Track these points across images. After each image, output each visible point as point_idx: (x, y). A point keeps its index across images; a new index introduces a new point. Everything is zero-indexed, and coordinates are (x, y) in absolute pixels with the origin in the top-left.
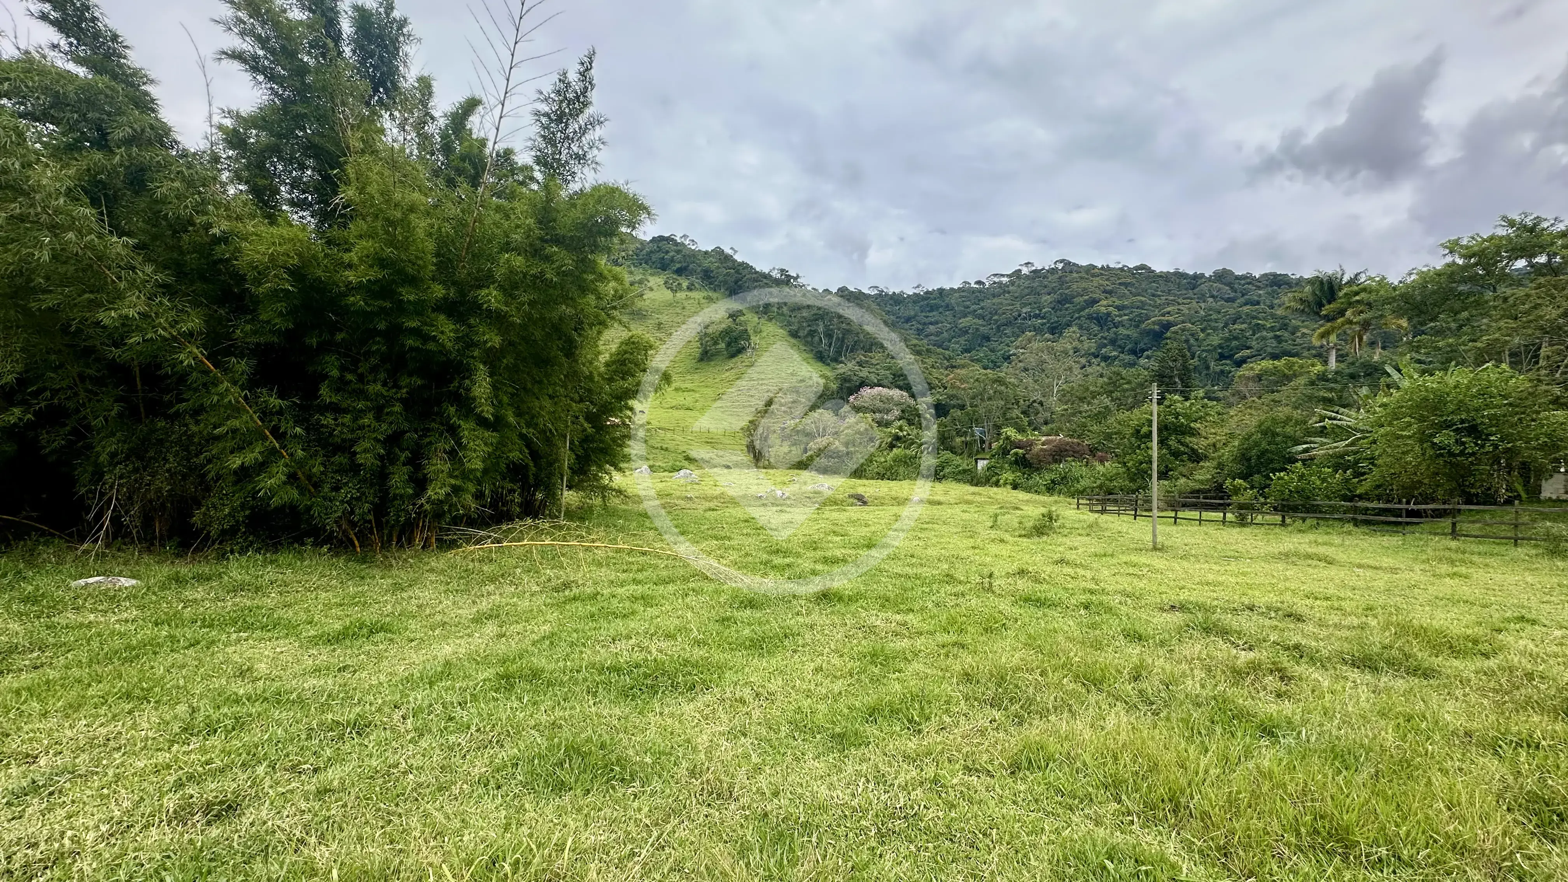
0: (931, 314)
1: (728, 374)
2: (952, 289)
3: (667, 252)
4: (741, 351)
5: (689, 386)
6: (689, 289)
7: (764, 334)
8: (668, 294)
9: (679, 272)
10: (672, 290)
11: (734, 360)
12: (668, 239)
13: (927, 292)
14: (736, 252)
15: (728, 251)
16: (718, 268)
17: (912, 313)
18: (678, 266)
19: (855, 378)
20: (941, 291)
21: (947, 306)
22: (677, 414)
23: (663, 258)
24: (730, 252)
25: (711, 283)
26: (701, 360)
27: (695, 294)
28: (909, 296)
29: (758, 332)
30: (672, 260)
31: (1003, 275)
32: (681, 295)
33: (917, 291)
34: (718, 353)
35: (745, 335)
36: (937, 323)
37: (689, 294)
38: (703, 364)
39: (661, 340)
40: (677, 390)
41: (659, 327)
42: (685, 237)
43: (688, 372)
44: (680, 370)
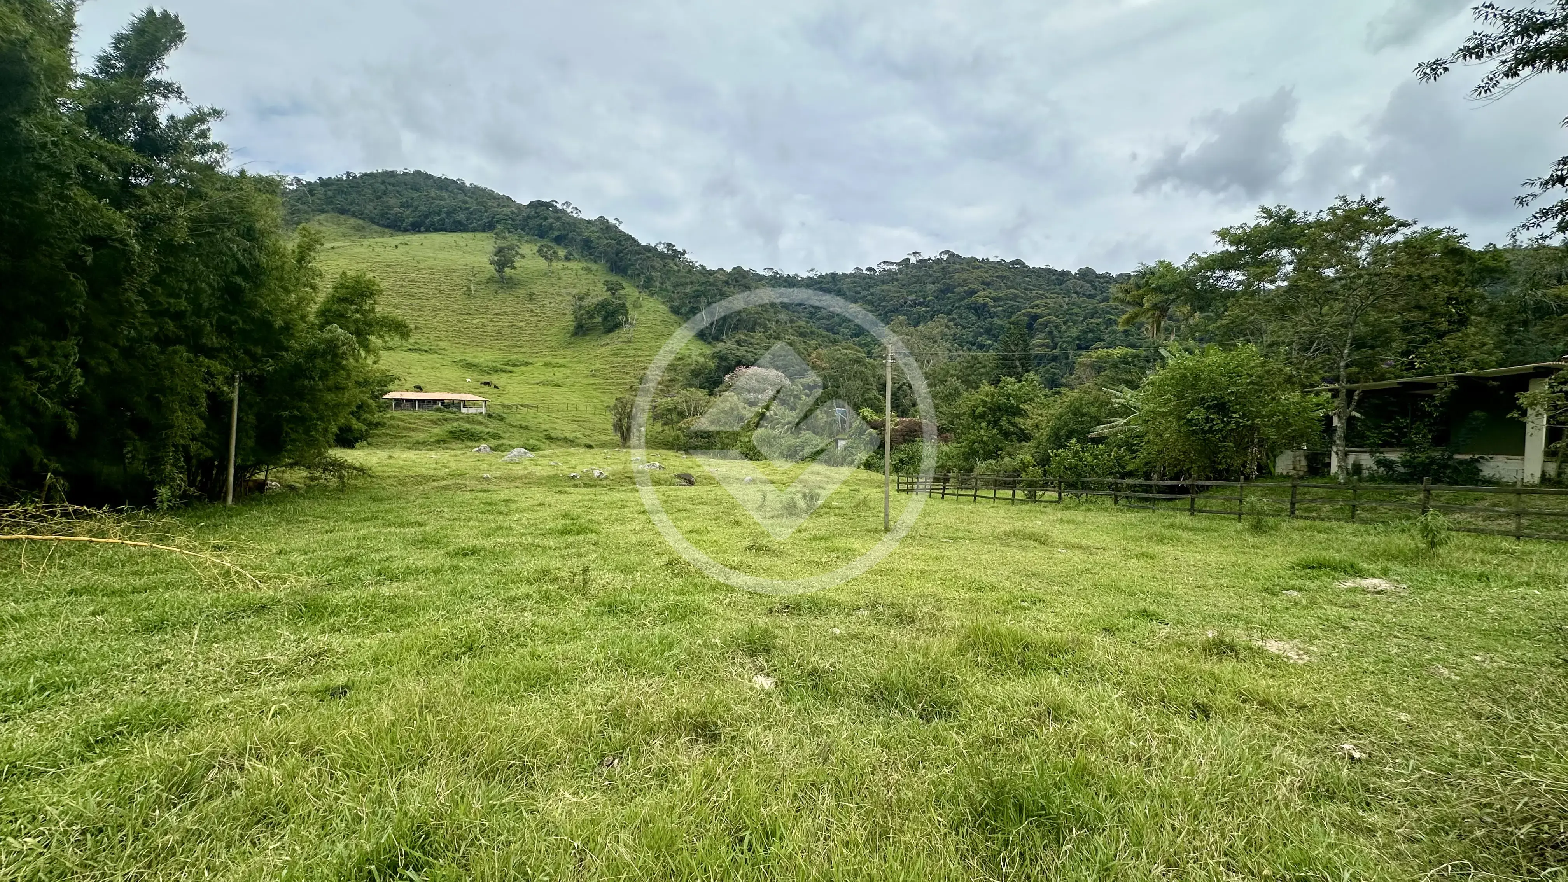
1: (603, 349)
2: (844, 274)
3: (546, 218)
4: (617, 326)
5: (561, 361)
6: (567, 259)
7: (644, 309)
8: (542, 263)
9: (558, 240)
10: (546, 259)
11: (611, 335)
12: (548, 205)
13: (821, 276)
14: (620, 223)
15: (612, 221)
16: (599, 238)
18: (556, 233)
19: (731, 357)
20: (834, 276)
21: (839, 291)
22: (542, 389)
23: (541, 225)
24: (615, 222)
25: (591, 254)
26: (575, 334)
27: (576, 265)
28: (803, 279)
29: (637, 306)
30: (551, 228)
31: (892, 263)
32: (556, 265)
33: (811, 275)
34: (594, 328)
35: (622, 309)
37: (567, 264)
38: (577, 339)
39: (532, 311)
40: (546, 365)
41: (531, 297)
42: (567, 204)
43: (560, 346)
44: (552, 344)
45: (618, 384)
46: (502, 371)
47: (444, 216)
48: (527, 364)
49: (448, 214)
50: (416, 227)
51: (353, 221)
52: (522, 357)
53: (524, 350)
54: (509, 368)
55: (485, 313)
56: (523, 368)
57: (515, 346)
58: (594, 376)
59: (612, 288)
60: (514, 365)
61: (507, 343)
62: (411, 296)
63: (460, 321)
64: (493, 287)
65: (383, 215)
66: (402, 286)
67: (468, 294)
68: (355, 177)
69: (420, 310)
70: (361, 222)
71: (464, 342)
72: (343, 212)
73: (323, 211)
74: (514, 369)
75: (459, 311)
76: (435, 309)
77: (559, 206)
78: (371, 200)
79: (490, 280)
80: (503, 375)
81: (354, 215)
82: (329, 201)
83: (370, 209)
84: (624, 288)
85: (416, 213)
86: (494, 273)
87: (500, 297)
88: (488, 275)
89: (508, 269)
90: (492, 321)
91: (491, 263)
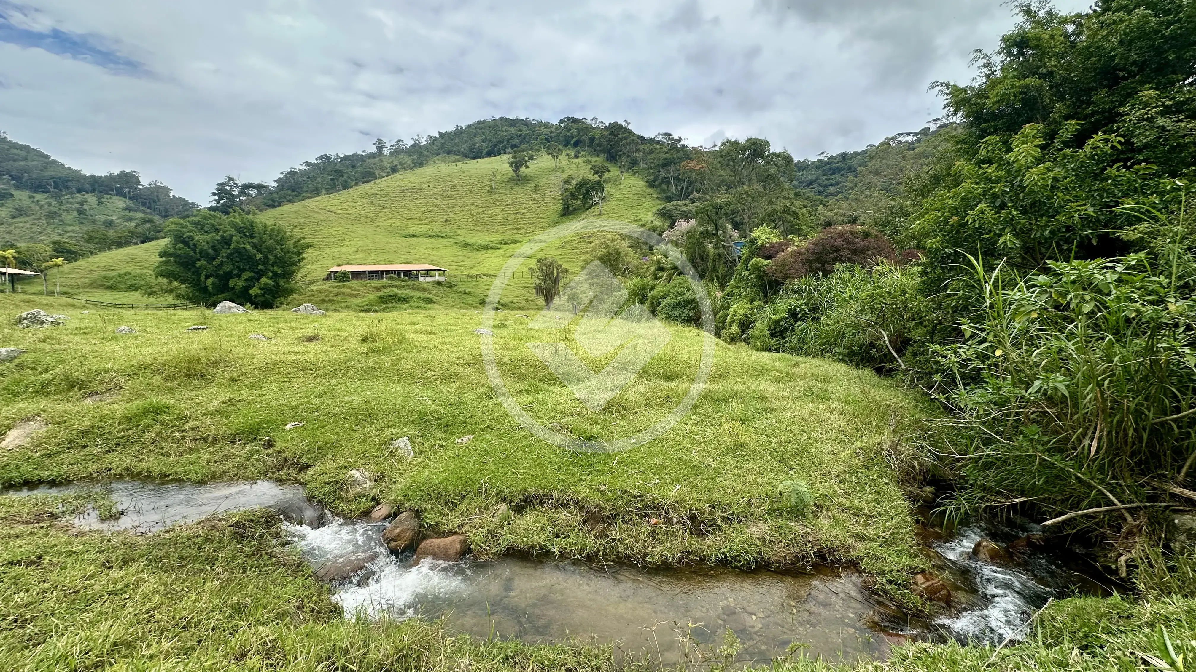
0: (833, 177)
2: (856, 153)
3: (571, 130)
4: (593, 204)
6: (576, 157)
7: (621, 186)
10: (553, 156)
11: (587, 212)
12: (574, 120)
13: (832, 158)
14: (628, 123)
15: (623, 123)
17: (814, 177)
18: (575, 140)
19: (676, 212)
20: (844, 156)
21: (850, 168)
24: (625, 124)
25: (595, 150)
27: (580, 161)
28: (813, 163)
31: (908, 134)
32: (564, 162)
33: (821, 157)
34: (576, 208)
36: (837, 184)
37: (573, 160)
38: (564, 218)
39: (534, 200)
41: (536, 188)
43: (549, 226)
44: (543, 224)
45: (581, 253)
46: (492, 248)
47: (505, 143)
48: (516, 242)
49: (508, 141)
50: (489, 154)
51: (453, 157)
52: (517, 237)
53: (521, 231)
54: (499, 246)
55: (499, 205)
56: (512, 245)
57: (514, 229)
58: (563, 247)
59: (599, 171)
60: (506, 244)
61: (510, 227)
62: (449, 197)
63: (479, 213)
64: (511, 184)
65: (471, 151)
66: (446, 191)
67: (491, 192)
68: (462, 128)
69: (453, 207)
70: (458, 157)
71: (478, 228)
72: (449, 153)
73: (438, 154)
74: (505, 247)
75: (481, 205)
76: (464, 206)
77: (588, 121)
78: (466, 142)
79: (510, 180)
80: (490, 251)
81: (455, 154)
82: (442, 145)
83: (464, 147)
84: (609, 171)
85: (490, 144)
86: (513, 174)
87: (514, 191)
88: (510, 176)
89: (523, 169)
90: (503, 210)
91: (511, 166)
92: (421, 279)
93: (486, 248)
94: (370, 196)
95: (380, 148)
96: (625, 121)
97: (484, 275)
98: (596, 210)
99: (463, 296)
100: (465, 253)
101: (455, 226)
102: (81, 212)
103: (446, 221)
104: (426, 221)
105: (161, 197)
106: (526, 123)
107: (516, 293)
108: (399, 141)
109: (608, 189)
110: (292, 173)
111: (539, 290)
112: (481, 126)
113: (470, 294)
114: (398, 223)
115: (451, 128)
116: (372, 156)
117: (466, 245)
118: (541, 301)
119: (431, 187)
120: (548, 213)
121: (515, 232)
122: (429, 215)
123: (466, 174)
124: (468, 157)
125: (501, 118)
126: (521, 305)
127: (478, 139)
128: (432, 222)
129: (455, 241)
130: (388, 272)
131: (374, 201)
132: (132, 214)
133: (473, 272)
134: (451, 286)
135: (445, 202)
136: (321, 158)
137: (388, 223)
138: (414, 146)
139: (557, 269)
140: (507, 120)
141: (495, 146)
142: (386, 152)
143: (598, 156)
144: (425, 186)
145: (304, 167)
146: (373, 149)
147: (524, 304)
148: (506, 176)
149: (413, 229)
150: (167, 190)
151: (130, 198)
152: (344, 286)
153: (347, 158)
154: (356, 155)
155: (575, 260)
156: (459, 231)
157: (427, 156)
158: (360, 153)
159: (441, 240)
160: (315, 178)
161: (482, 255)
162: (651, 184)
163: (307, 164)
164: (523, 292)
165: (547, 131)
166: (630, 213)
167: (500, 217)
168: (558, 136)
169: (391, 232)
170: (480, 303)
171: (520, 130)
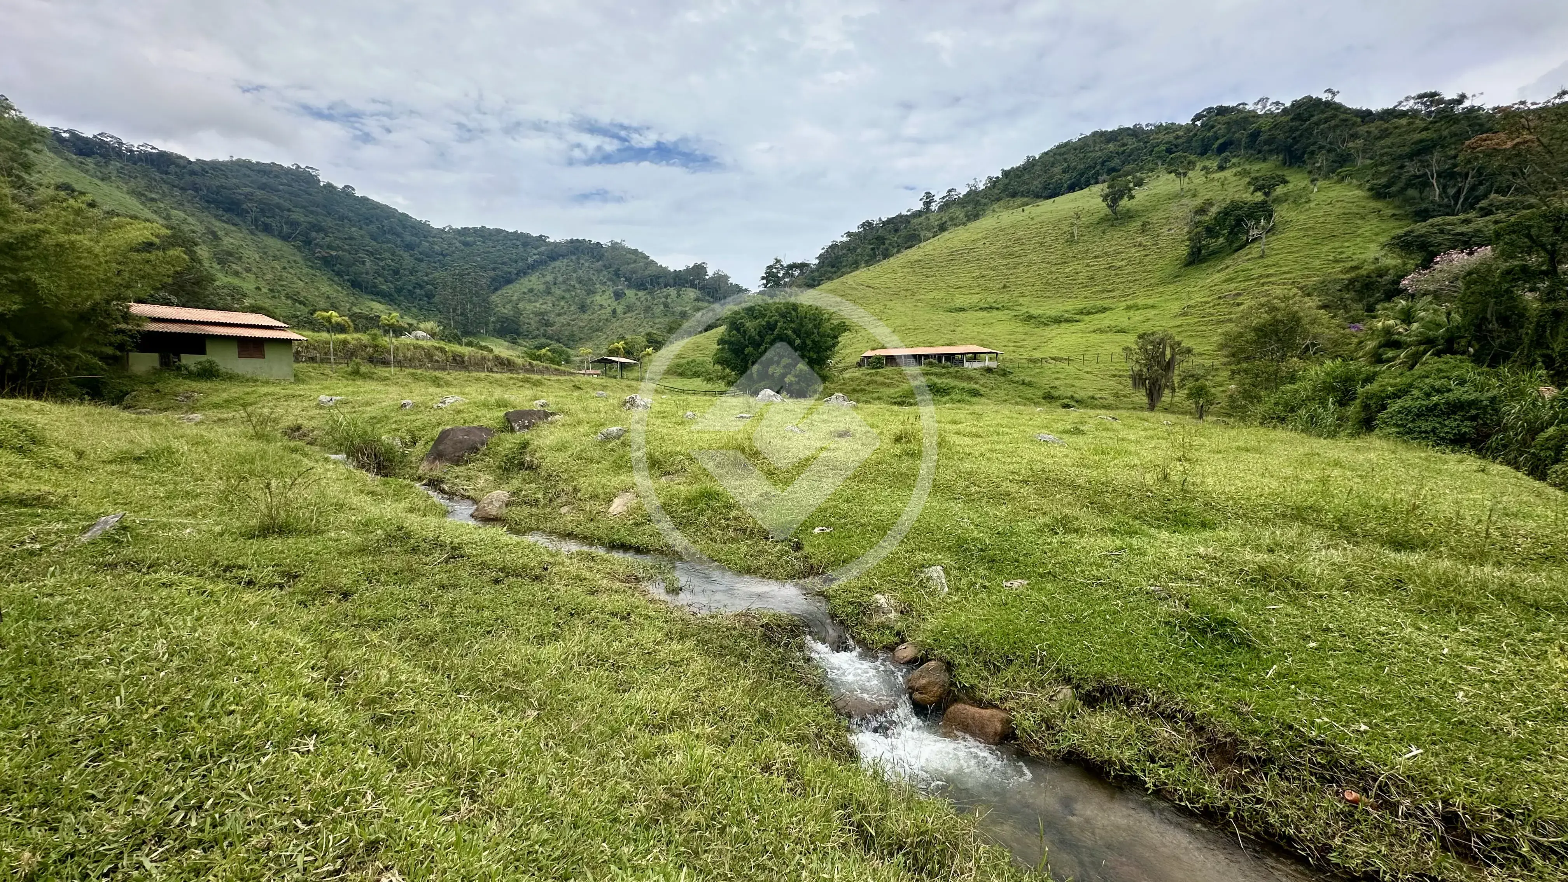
1: (1218, 275)
5: (1150, 302)
6: (1221, 168)
7: (1311, 204)
10: (1181, 175)
11: (1236, 255)
14: (1334, 94)
18: (1220, 141)
22: (1095, 337)
25: (1259, 152)
26: (1188, 264)
27: (1227, 174)
34: (1216, 248)
38: (1190, 269)
39: (1140, 245)
40: (1129, 308)
41: (1144, 228)
42: (1263, 100)
43: (1163, 282)
44: (1152, 281)
45: (1219, 322)
46: (1067, 321)
47: (1098, 167)
48: (1104, 310)
49: (1103, 163)
50: (1072, 189)
51: (1019, 201)
52: (1106, 303)
53: (1114, 294)
54: (1077, 317)
55: (1083, 258)
56: (1097, 316)
57: (1103, 291)
58: (1185, 314)
59: (1264, 186)
60: (1089, 313)
61: (1098, 288)
62: (1011, 255)
63: (1051, 272)
64: (1105, 225)
65: (1046, 187)
66: (1007, 247)
67: (1071, 241)
68: (1034, 159)
69: (1015, 268)
70: (1026, 199)
71: (1048, 294)
72: (1014, 195)
73: (998, 200)
74: (1087, 318)
75: (1054, 262)
76: (1030, 264)
77: (1250, 107)
78: (1039, 176)
79: (1103, 220)
80: (1064, 325)
81: (1023, 196)
82: (1006, 187)
83: (1037, 184)
84: (1285, 182)
85: (1074, 174)
86: (1108, 211)
87: (1107, 237)
88: (1102, 215)
89: (1124, 203)
90: (1088, 266)
91: (1105, 199)
92: (966, 365)
93: (1058, 321)
94: (912, 264)
95: (928, 204)
96: (1329, 91)
97: (1053, 359)
98: (1255, 250)
99: (1021, 387)
100: (1027, 328)
101: (1016, 293)
102: (666, 305)
103: (1005, 287)
104: (977, 290)
105: (722, 285)
106: (1135, 133)
107: (1100, 384)
108: (950, 191)
109: (1281, 212)
110: (833, 247)
111: (1138, 380)
112: (1063, 151)
113: (1030, 384)
114: (942, 295)
115: (1019, 161)
116: (918, 214)
117: (1030, 317)
118: (1141, 397)
119: (987, 244)
120: (1162, 263)
121: (1104, 296)
122: (981, 281)
123: (1037, 220)
124: (1041, 197)
125: (1094, 134)
126: (1105, 402)
127: (1057, 169)
128: (986, 289)
129: (1014, 313)
130: (927, 356)
131: (917, 270)
132: (700, 304)
133: (1037, 355)
134: (1004, 373)
135: (1005, 262)
136: (863, 225)
137: (931, 295)
138: (968, 194)
139: (1172, 347)
140: (1103, 134)
141: (1082, 175)
142: (934, 207)
143: (1265, 160)
144: (980, 244)
145: (845, 239)
146: (919, 206)
147: (1111, 400)
148: (1096, 216)
149: (960, 301)
150: (726, 277)
151: (700, 289)
152: (877, 374)
153: (890, 221)
154: (900, 216)
155: (1207, 334)
156: (1021, 300)
157: (985, 205)
158: (905, 213)
159: (995, 312)
160: (855, 249)
161: (1053, 331)
162: (1379, 194)
163: (849, 234)
164: (1112, 383)
165: (1171, 137)
166: (1326, 249)
167: (1081, 277)
168: (1189, 141)
169: (934, 306)
170: (1044, 398)
171: (1124, 145)
